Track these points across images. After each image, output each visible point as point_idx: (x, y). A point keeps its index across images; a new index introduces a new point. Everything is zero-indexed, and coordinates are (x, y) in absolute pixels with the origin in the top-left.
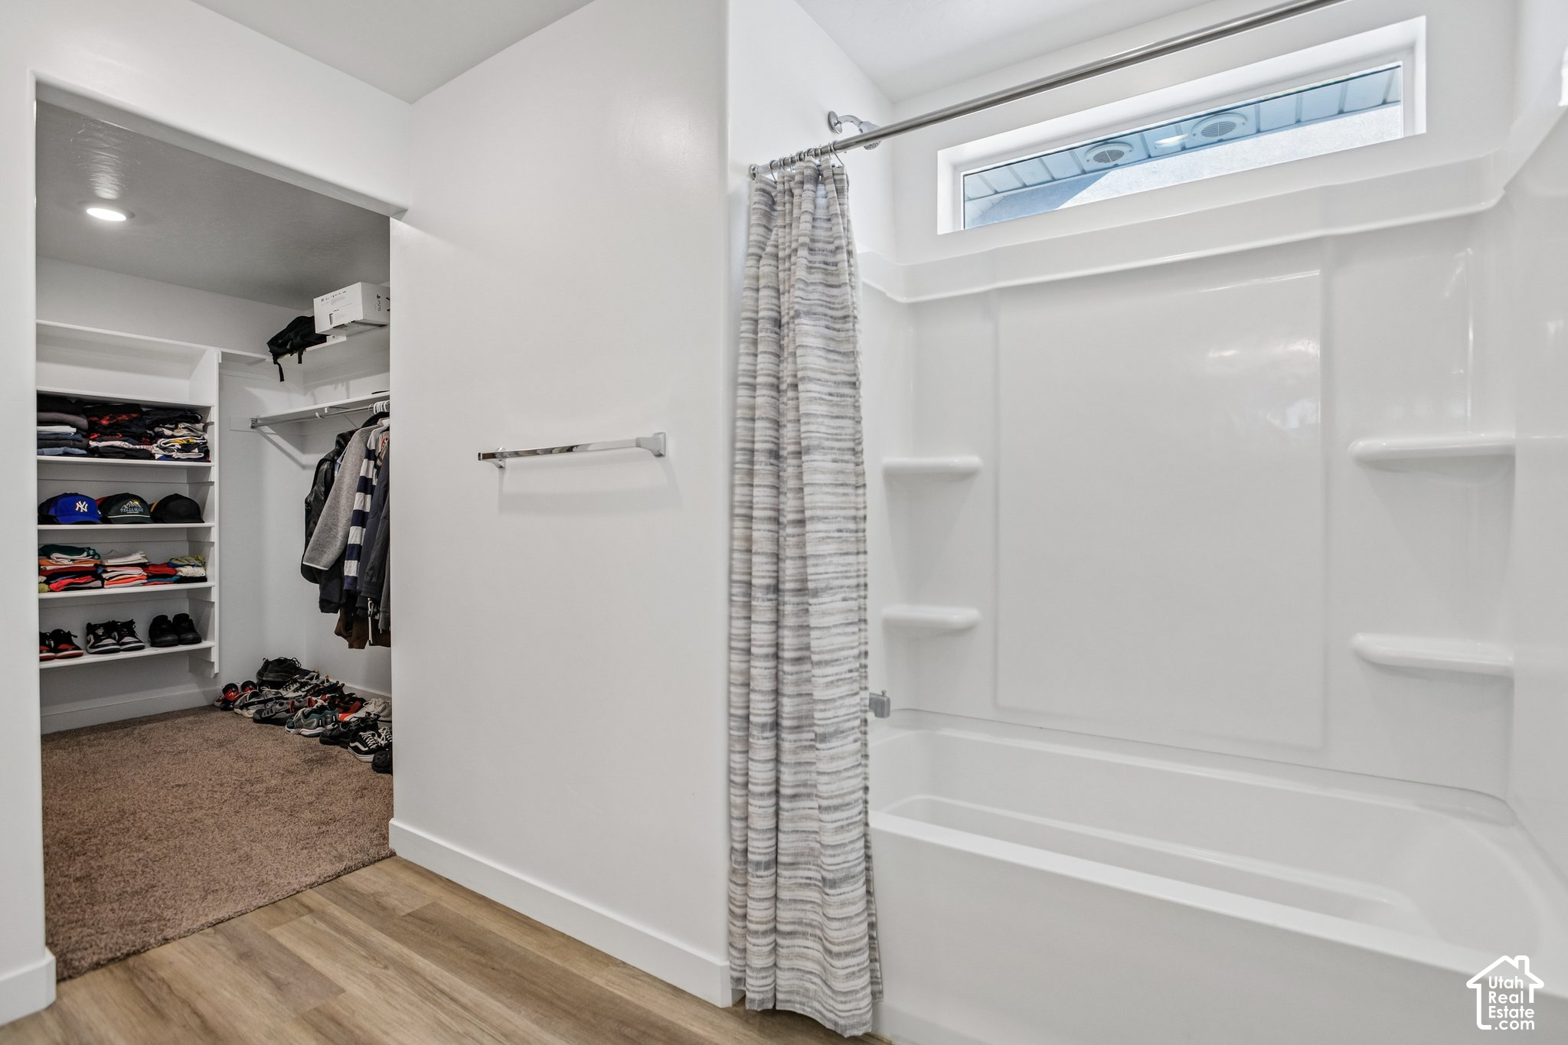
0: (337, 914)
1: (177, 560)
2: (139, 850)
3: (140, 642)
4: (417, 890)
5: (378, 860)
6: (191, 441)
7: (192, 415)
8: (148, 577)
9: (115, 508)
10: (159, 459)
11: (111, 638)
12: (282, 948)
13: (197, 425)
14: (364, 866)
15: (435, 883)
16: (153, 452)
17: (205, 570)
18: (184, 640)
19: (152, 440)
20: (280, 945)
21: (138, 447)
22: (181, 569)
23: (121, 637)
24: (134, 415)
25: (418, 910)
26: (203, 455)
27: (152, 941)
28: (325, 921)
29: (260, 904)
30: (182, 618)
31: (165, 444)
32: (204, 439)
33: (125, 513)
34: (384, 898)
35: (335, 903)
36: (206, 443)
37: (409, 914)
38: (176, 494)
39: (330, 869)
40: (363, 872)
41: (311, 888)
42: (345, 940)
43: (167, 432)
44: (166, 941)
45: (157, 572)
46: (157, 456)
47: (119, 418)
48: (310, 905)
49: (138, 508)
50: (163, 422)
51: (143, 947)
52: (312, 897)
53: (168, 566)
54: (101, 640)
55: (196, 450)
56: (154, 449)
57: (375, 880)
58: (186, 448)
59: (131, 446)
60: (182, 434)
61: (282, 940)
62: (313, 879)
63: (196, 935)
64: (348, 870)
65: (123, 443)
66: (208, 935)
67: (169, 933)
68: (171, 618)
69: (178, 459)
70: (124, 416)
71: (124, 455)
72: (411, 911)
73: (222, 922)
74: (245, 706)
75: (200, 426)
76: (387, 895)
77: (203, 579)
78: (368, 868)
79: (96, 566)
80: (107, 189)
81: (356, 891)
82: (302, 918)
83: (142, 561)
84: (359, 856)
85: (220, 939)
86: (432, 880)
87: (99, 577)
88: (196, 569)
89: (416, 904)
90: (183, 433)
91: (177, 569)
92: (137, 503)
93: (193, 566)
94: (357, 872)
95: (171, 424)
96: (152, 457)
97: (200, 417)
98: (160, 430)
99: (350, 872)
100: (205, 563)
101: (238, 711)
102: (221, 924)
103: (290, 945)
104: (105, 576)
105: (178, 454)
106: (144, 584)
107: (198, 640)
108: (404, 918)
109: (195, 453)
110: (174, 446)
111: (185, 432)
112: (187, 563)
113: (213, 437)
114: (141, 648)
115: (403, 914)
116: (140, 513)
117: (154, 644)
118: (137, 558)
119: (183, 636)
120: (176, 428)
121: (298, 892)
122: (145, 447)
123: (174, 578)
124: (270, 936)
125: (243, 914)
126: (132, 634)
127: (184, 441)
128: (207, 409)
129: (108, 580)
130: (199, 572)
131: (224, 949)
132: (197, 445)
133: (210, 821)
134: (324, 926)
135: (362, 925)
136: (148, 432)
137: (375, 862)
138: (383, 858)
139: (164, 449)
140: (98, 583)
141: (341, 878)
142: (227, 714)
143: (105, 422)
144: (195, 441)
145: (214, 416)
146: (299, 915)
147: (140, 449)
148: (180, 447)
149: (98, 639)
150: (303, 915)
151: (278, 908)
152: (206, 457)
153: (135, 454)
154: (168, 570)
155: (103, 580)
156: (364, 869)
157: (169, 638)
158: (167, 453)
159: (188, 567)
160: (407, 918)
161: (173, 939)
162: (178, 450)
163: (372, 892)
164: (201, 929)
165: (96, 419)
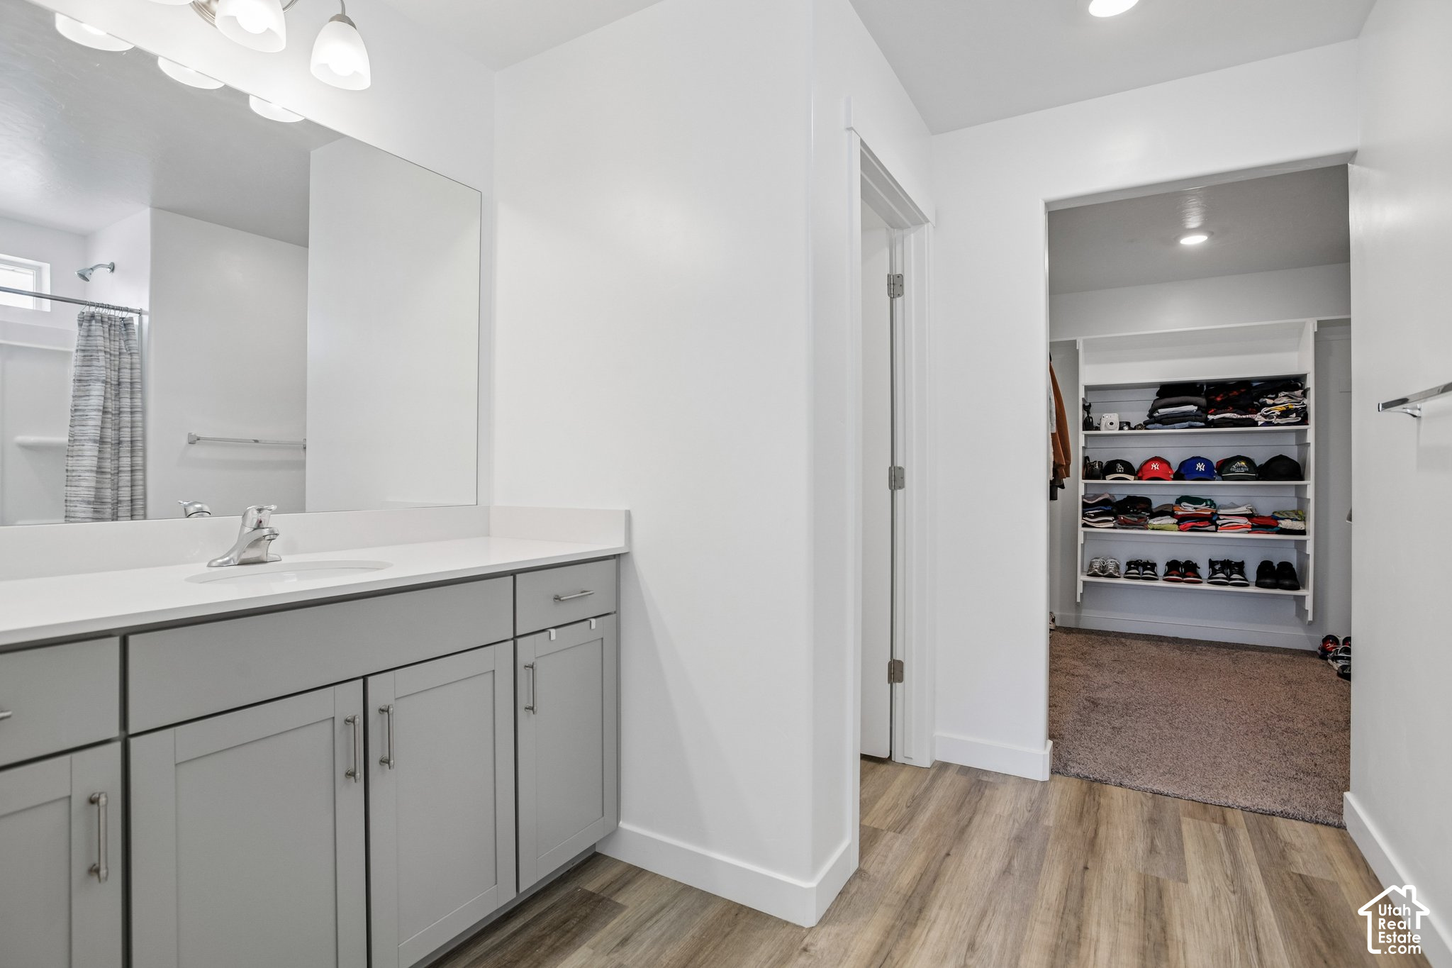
0: (1241, 837)
1: (1279, 513)
2: (1159, 728)
3: (1246, 580)
4: (1331, 864)
5: (1322, 824)
6: (1290, 407)
7: (1292, 384)
8: (1253, 527)
9: (1227, 468)
10: (1261, 425)
11: (1224, 574)
12: (1179, 832)
13: (1296, 392)
14: (1303, 820)
15: (1358, 871)
16: (1256, 419)
17: (1305, 524)
18: (1282, 585)
19: (1258, 410)
20: (1180, 830)
21: (1244, 417)
22: (1281, 521)
23: (1232, 573)
24: (1243, 390)
25: (1312, 878)
26: (1300, 419)
27: (1113, 780)
28: (1226, 834)
29: (1194, 799)
30: (1285, 566)
31: (1266, 412)
32: (1303, 404)
33: (1234, 472)
34: (1293, 851)
35: (1248, 830)
36: (1305, 408)
37: (1300, 875)
38: (1281, 455)
39: (1268, 804)
40: (1299, 825)
41: (1242, 810)
42: (1226, 855)
43: (1269, 402)
44: (1121, 785)
45: (1261, 523)
46: (1260, 423)
47: (1231, 394)
48: (1229, 820)
49: (1244, 467)
50: (1265, 394)
51: (1106, 781)
52: (1236, 818)
53: (1272, 519)
54: (1216, 574)
55: (1294, 415)
56: (1258, 417)
57: (1303, 835)
58: (1285, 413)
59: (1239, 416)
60: (1282, 402)
61: (1184, 828)
62: (1248, 804)
63: (1139, 793)
64: (1285, 815)
65: (1233, 414)
66: (1146, 796)
67: (1126, 782)
68: (1275, 564)
69: (1278, 425)
70: (1235, 392)
71: (1232, 424)
72: (1305, 874)
73: (1161, 794)
74: (1335, 659)
75: (1299, 393)
76: (1299, 851)
77: (1303, 532)
78: (1307, 824)
79: (1213, 514)
80: (1193, 221)
81: (1276, 833)
82: (1214, 824)
83: (1247, 512)
84: (1303, 809)
85: (1150, 803)
86: (1357, 867)
87: (1214, 523)
88: (1295, 523)
89: (1315, 871)
90: (1283, 400)
91: (1279, 521)
92: (1243, 463)
93: (1292, 519)
94: (1293, 821)
95: (1272, 394)
96: (1255, 424)
97: (1300, 384)
98: (1264, 400)
99: (1286, 818)
100: (1305, 518)
101: (1330, 661)
102: (1160, 796)
103: (1185, 834)
104: (1218, 522)
105: (1277, 419)
106: (1249, 532)
107: (1297, 588)
108: (1291, 874)
109: (1293, 418)
110: (1274, 413)
111: (1285, 400)
112: (1287, 516)
113: (1311, 402)
114: (1247, 585)
115: (1295, 871)
116: (1245, 472)
117: (1258, 584)
118: (1243, 510)
119: (1281, 582)
120: (1277, 397)
121: (1229, 807)
122: (1250, 416)
123: (1276, 529)
124: (1180, 820)
125: (1178, 798)
126: (1241, 572)
127: (1282, 408)
128: (1305, 376)
129: (1221, 526)
130: (1298, 525)
131: (1146, 809)
132: (1296, 410)
133: (1220, 731)
134: (1222, 838)
135: (1251, 855)
136: (1255, 403)
137: (1317, 823)
138: (1328, 824)
139: (1265, 417)
140: (1213, 528)
141: (1274, 817)
142: (1321, 662)
143: (1219, 399)
144: (1294, 407)
145: (1310, 383)
146: (1214, 820)
147: (1246, 419)
148: (1279, 413)
149: (1215, 572)
150: (1216, 822)
151: (1205, 808)
152: (1304, 421)
153: (1240, 423)
154: (1272, 522)
155: (1217, 526)
156: (1302, 823)
157: (1268, 581)
158: (1267, 420)
159: (1287, 520)
160: (1294, 877)
161: (1126, 786)
162: (1278, 417)
163: (1289, 841)
164: (1145, 791)
165: (1213, 397)
